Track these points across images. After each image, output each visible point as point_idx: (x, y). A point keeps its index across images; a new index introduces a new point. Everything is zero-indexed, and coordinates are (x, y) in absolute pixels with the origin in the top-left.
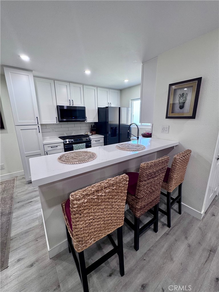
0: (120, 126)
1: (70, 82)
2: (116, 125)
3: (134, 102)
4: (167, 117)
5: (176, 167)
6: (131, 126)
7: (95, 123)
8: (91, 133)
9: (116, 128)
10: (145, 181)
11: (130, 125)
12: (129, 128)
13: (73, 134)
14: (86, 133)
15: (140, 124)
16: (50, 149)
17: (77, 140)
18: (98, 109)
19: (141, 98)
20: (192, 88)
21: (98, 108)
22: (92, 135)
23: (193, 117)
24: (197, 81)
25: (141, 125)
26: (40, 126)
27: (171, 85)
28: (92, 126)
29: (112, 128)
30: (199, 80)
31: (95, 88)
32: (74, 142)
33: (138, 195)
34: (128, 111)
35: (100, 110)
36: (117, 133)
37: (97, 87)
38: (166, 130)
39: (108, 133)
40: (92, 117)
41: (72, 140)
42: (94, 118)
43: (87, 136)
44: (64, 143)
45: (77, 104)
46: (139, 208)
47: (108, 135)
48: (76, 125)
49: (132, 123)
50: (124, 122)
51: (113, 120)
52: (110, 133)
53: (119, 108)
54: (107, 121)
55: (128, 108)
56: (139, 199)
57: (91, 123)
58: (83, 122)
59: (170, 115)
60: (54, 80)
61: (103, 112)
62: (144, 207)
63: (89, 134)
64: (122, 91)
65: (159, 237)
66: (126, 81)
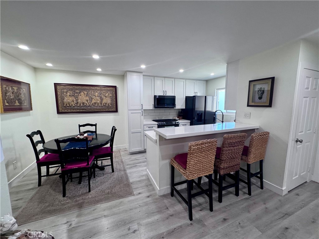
0: (206, 112)
1: (165, 77)
2: (202, 111)
3: (219, 91)
4: (248, 106)
5: (253, 143)
6: (216, 113)
7: (182, 109)
8: (178, 118)
9: (202, 114)
10: (227, 147)
11: (216, 111)
12: (214, 114)
13: (163, 118)
14: (174, 118)
15: (225, 111)
16: (148, 129)
17: (168, 123)
18: (186, 98)
19: (226, 88)
20: (267, 84)
21: (186, 96)
22: (179, 120)
23: (270, 105)
24: (271, 80)
25: (227, 112)
26: (143, 111)
27: (250, 81)
28: (179, 111)
29: (198, 114)
30: (273, 79)
31: (184, 81)
32: (165, 124)
33: (221, 158)
34: (214, 99)
35: (187, 99)
36: (203, 118)
37: (186, 79)
38: (248, 116)
39: (194, 118)
40: (180, 104)
41: (164, 123)
42: (182, 106)
43: (175, 120)
44: (158, 124)
45: (169, 94)
46: (222, 167)
47: (194, 120)
48: (166, 111)
49: (217, 110)
50: (209, 109)
51: (200, 107)
52: (196, 118)
53: (206, 97)
54: (194, 108)
55: (213, 96)
56: (223, 160)
57: (179, 109)
58: (172, 109)
59: (251, 104)
60: (154, 77)
61: (190, 101)
62: (227, 169)
63: (177, 118)
64: (207, 81)
65: (239, 199)
66: (212, 74)
